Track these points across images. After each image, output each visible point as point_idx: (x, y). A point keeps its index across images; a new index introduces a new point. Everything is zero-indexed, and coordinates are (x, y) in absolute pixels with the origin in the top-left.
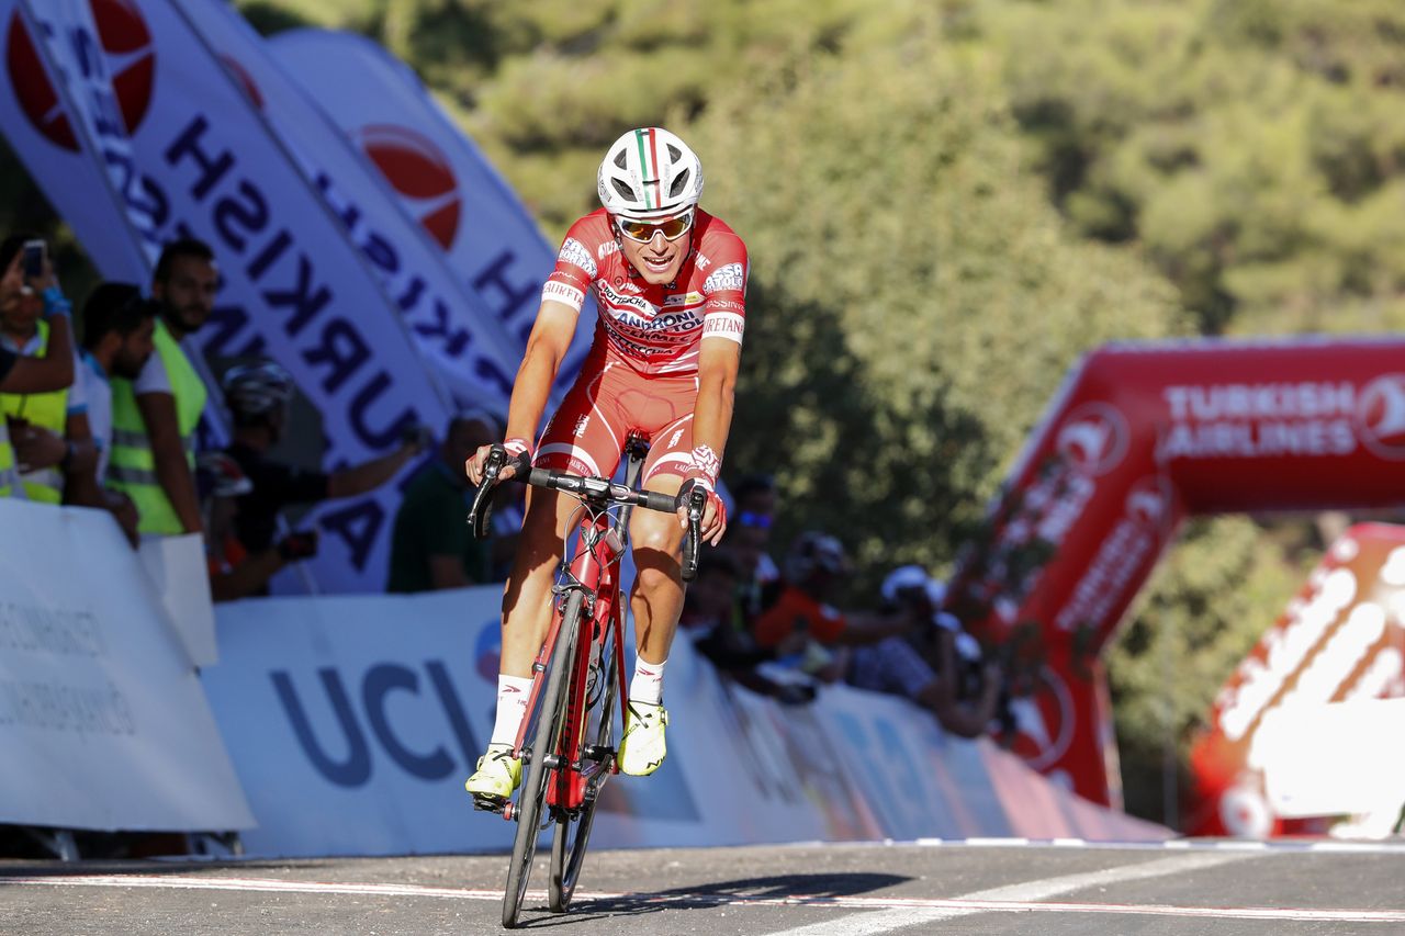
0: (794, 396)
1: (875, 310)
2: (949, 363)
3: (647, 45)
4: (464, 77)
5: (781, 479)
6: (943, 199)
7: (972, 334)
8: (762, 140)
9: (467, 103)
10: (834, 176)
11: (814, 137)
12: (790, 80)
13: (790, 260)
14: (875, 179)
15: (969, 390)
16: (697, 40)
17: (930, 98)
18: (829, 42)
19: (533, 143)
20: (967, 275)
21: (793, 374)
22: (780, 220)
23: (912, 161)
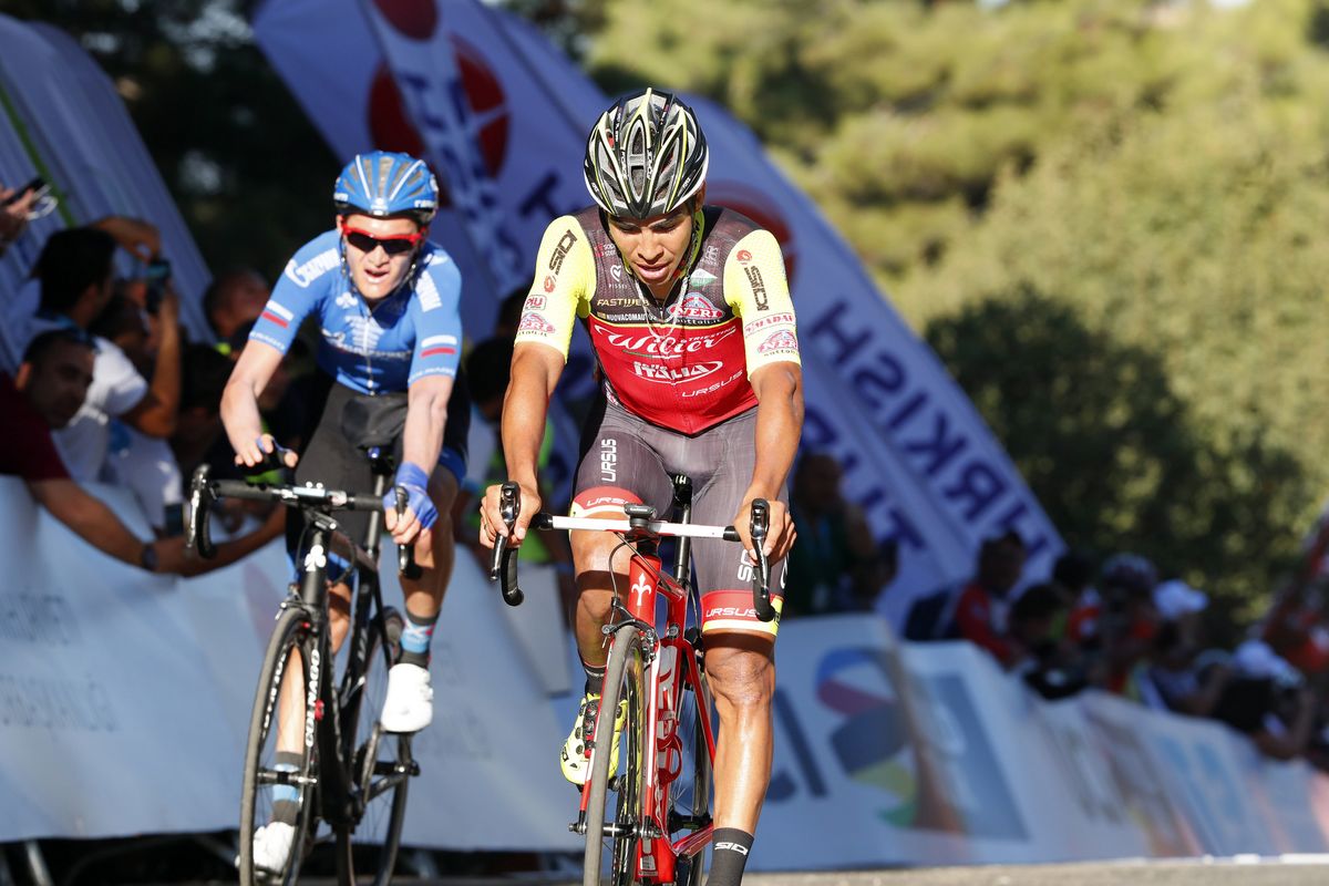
0: (1119, 436)
1: (1196, 355)
2: (1267, 404)
3: (979, 103)
4: (805, 133)
5: (1107, 515)
6: (1261, 249)
7: (1289, 376)
8: (1089, 193)
9: (808, 158)
10: (1158, 226)
11: (1138, 188)
12: (1115, 136)
13: (1115, 307)
14: (1196, 230)
15: (1287, 430)
16: (1027, 98)
17: (1248, 152)
18: (1153, 99)
19: (870, 196)
20: (1285, 321)
21: (1118, 415)
22: (1106, 269)
23: (1232, 212)
